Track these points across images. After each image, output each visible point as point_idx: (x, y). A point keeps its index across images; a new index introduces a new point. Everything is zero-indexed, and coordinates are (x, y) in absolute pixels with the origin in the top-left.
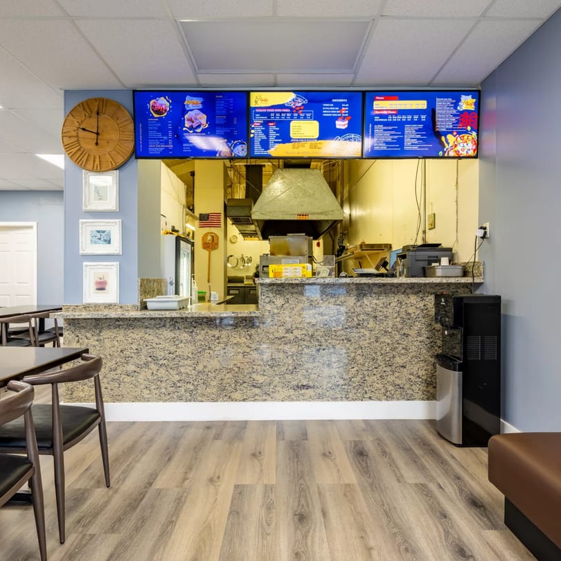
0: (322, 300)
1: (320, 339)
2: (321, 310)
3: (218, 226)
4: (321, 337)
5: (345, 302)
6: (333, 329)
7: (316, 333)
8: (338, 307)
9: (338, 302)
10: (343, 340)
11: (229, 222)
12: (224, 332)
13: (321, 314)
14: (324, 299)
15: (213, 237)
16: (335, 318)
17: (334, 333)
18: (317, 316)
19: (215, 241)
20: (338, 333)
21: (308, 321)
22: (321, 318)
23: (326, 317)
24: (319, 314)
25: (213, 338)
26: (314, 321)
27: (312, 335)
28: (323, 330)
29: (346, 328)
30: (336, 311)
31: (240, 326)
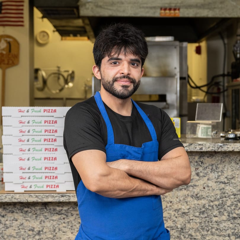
0: (198, 174)
1: (193, 234)
2: (196, 190)
3: (19, 24)
4: (197, 230)
5: (233, 178)
6: (215, 219)
7: (188, 226)
8: (223, 186)
9: (222, 179)
10: (229, 236)
11: (37, 13)
12: (48, 224)
13: (197, 197)
14: (201, 174)
15: (9, 43)
16: (217, 203)
17: (215, 226)
18: (189, 199)
19: (13, 51)
20: (222, 226)
21: (176, 207)
22: (196, 202)
23: (203, 202)
24: (192, 196)
25: (30, 233)
26: (184, 208)
27: (182, 229)
28: (198, 220)
29: (235, 218)
30: (218, 192)
31: (72, 215)
